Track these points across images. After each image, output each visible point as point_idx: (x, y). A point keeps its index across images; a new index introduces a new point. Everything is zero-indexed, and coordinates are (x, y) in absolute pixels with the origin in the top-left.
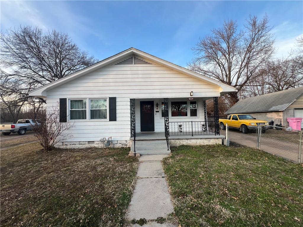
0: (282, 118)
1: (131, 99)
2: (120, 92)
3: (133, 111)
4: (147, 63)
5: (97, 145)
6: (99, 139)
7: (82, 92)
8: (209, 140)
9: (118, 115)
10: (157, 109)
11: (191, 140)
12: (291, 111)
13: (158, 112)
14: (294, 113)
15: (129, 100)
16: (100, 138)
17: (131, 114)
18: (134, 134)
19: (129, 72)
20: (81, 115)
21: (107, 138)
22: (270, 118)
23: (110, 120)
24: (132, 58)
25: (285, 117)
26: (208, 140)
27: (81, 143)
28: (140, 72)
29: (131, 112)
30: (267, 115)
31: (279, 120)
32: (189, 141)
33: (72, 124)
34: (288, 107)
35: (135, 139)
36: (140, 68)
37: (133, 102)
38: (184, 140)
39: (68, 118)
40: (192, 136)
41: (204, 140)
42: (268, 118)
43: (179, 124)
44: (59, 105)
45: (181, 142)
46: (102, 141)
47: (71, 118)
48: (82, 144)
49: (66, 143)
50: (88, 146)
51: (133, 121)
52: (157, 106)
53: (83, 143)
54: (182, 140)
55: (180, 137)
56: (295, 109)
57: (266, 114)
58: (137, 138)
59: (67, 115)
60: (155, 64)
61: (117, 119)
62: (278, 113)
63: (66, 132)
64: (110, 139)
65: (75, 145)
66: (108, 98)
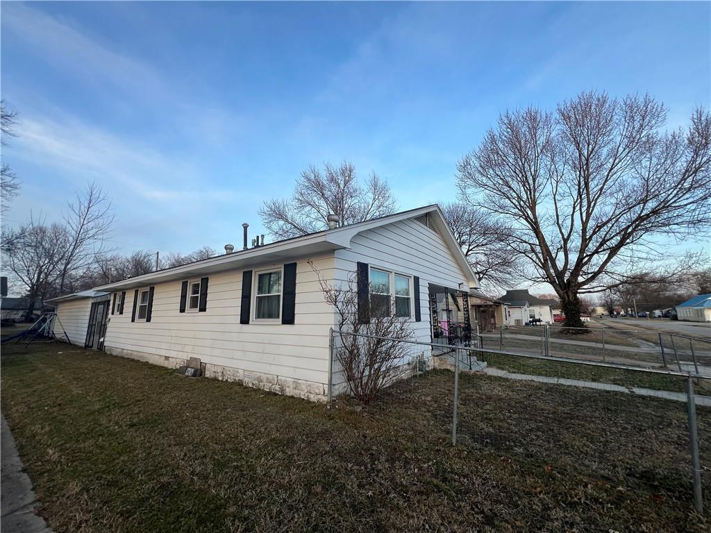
2: (420, 268)
9: (421, 311)
15: (428, 285)
19: (425, 238)
21: (420, 356)
23: (416, 319)
28: (432, 242)
36: (432, 236)
60: (440, 236)
61: (421, 318)
66: (413, 277)
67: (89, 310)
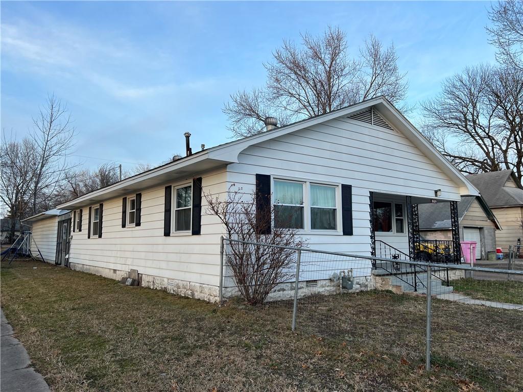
1: (370, 193)
2: (356, 176)
5: (323, 289)
6: (329, 274)
14: (463, 235)
18: (374, 264)
23: (345, 233)
24: (370, 112)
36: (381, 135)
39: (273, 224)
47: (275, 226)
50: (307, 291)
51: (372, 238)
59: (272, 217)
60: (397, 132)
61: (354, 231)
62: (445, 233)
65: (284, 290)
66: (341, 185)
67: (56, 228)
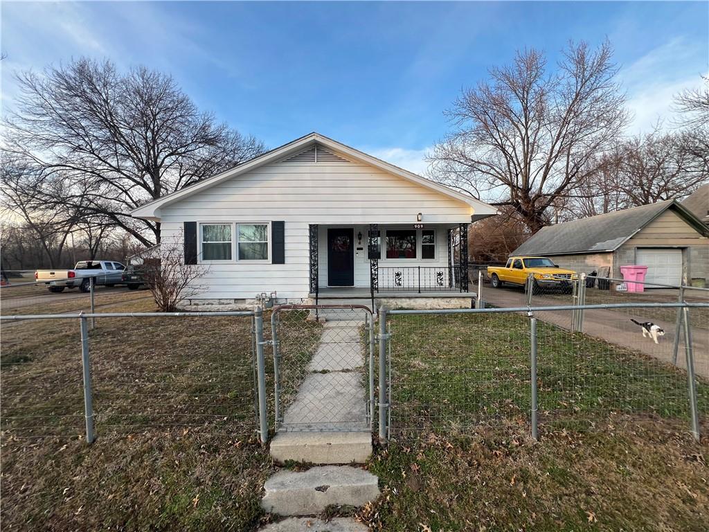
0: (611, 265)
1: (310, 226)
2: (291, 212)
3: (315, 246)
4: (340, 160)
5: (252, 306)
6: (254, 295)
7: (224, 212)
8: (448, 300)
9: (287, 254)
10: (360, 243)
11: (417, 299)
12: (631, 253)
13: (362, 249)
14: (635, 257)
15: (308, 227)
16: (256, 294)
17: (311, 251)
18: (315, 288)
19: (308, 177)
20: (222, 253)
21: (268, 294)
22: (591, 267)
23: (274, 262)
24: (313, 150)
25: (617, 264)
26: (445, 300)
27: (222, 301)
28: (327, 177)
29: (311, 248)
30: (587, 261)
31: (606, 270)
32: (412, 300)
33: (207, 267)
34: (622, 245)
35: (317, 295)
36: (328, 170)
37: (314, 229)
38: (404, 300)
39: (200, 257)
40: (420, 292)
41: (440, 300)
42: (587, 266)
43: (396, 271)
44: (183, 233)
45: (399, 303)
46: (259, 299)
47: (205, 258)
48: (223, 304)
49: (197, 302)
50: (234, 306)
51: (314, 265)
52: (360, 239)
53: (225, 302)
54: (400, 300)
55: (396, 295)
56: (638, 248)
57: (585, 258)
58: (320, 295)
59: (198, 253)
60: (355, 163)
61: (287, 260)
62: (604, 255)
63: (196, 282)
64: (274, 296)
65: (212, 304)
66: (270, 223)
